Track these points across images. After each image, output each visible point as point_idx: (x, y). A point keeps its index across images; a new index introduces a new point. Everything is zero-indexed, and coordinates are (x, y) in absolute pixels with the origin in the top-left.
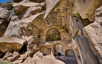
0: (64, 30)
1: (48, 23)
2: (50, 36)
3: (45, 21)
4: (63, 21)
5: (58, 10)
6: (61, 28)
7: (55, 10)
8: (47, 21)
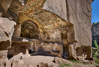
1: (36, 14)
4: (50, 26)
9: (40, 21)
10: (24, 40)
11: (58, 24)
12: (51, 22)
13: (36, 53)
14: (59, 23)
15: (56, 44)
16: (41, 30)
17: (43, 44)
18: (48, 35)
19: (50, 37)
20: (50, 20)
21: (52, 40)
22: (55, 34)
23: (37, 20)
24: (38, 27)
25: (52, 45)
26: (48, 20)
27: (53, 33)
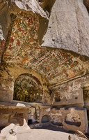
1: (34, 61)
9: (42, 72)
10: (20, 105)
11: (75, 71)
13: (38, 125)
14: (76, 68)
15: (72, 110)
16: (45, 88)
17: (49, 110)
18: (57, 94)
19: (61, 98)
20: (58, 65)
21: (64, 103)
22: (69, 91)
23: (37, 72)
24: (39, 83)
25: (65, 111)
26: (55, 68)
27: (66, 89)
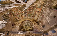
0: (36, 23)
1: (25, 16)
2: (23, 26)
3: (23, 13)
4: (36, 15)
5: (36, 5)
6: (33, 21)
7: (34, 5)
8: (25, 13)
9: (30, 17)
12: (34, 12)
20: (32, 12)
26: (32, 13)
27: (43, 17)
